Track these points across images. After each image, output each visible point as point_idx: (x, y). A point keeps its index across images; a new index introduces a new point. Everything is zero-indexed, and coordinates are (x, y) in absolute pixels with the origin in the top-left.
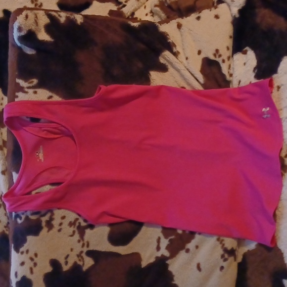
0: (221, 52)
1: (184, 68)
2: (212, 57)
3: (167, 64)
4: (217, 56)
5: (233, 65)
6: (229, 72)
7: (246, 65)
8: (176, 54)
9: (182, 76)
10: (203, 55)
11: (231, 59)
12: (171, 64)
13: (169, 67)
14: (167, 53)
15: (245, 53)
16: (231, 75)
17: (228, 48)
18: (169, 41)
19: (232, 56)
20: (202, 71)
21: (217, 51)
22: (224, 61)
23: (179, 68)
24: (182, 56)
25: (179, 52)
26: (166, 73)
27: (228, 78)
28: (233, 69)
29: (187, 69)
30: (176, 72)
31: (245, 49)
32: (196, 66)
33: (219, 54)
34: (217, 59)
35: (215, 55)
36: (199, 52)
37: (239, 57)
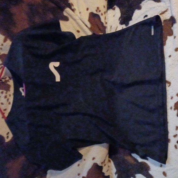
0: (100, 9)
1: (78, 19)
2: (95, 12)
3: (68, 16)
4: (98, 11)
5: (108, 17)
6: (105, 21)
7: (115, 16)
8: (73, 10)
9: (77, 23)
10: (90, 11)
11: (106, 14)
12: (71, 16)
13: (70, 18)
14: (68, 9)
15: (114, 9)
16: (106, 23)
17: (104, 7)
18: (69, 2)
19: (107, 12)
20: (90, 20)
21: (98, 8)
22: (102, 14)
23: (75, 18)
24: (77, 12)
25: (75, 9)
26: (68, 22)
27: (105, 25)
29: (80, 19)
30: (74, 21)
31: (114, 7)
32: (86, 18)
33: (99, 10)
34: (98, 13)
35: (97, 11)
36: (88, 9)
37: (110, 11)
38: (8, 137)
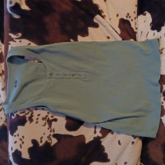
1: (108, 25)
2: (125, 18)
3: (98, 23)
4: (128, 17)
5: (138, 22)
6: (135, 27)
7: (146, 22)
8: (103, 17)
9: (108, 30)
10: (120, 17)
11: (136, 19)
12: (100, 22)
13: (100, 24)
14: (98, 16)
15: (145, 15)
16: (137, 29)
17: (135, 13)
18: (99, 9)
19: (137, 17)
20: (120, 27)
21: (128, 14)
22: (132, 20)
23: (106, 25)
24: (107, 18)
25: (105, 16)
26: (98, 29)
27: (135, 30)
28: (138, 24)
29: (110, 26)
30: (104, 27)
31: (145, 12)
32: (116, 24)
33: (129, 16)
34: (128, 19)
35: (127, 17)
36: (118, 15)
37: (141, 17)
38: (41, 142)
